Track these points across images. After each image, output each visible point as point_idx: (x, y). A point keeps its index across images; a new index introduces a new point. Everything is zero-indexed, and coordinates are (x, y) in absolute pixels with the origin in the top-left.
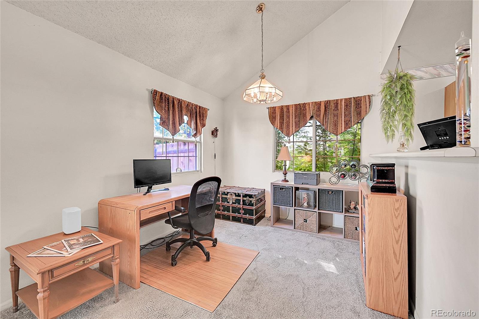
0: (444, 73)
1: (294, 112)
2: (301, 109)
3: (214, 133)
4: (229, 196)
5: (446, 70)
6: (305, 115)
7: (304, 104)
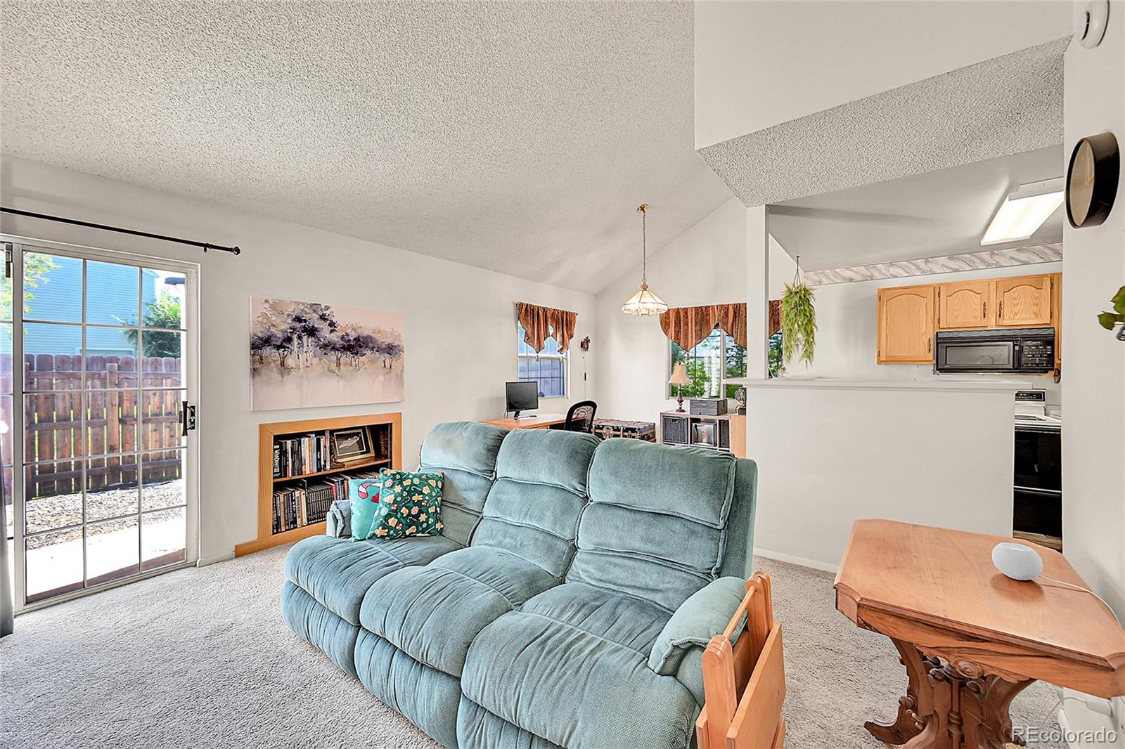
0: (876, 274)
1: (694, 318)
2: (703, 313)
3: (584, 345)
4: (604, 431)
5: (880, 272)
6: (708, 322)
7: (707, 307)
